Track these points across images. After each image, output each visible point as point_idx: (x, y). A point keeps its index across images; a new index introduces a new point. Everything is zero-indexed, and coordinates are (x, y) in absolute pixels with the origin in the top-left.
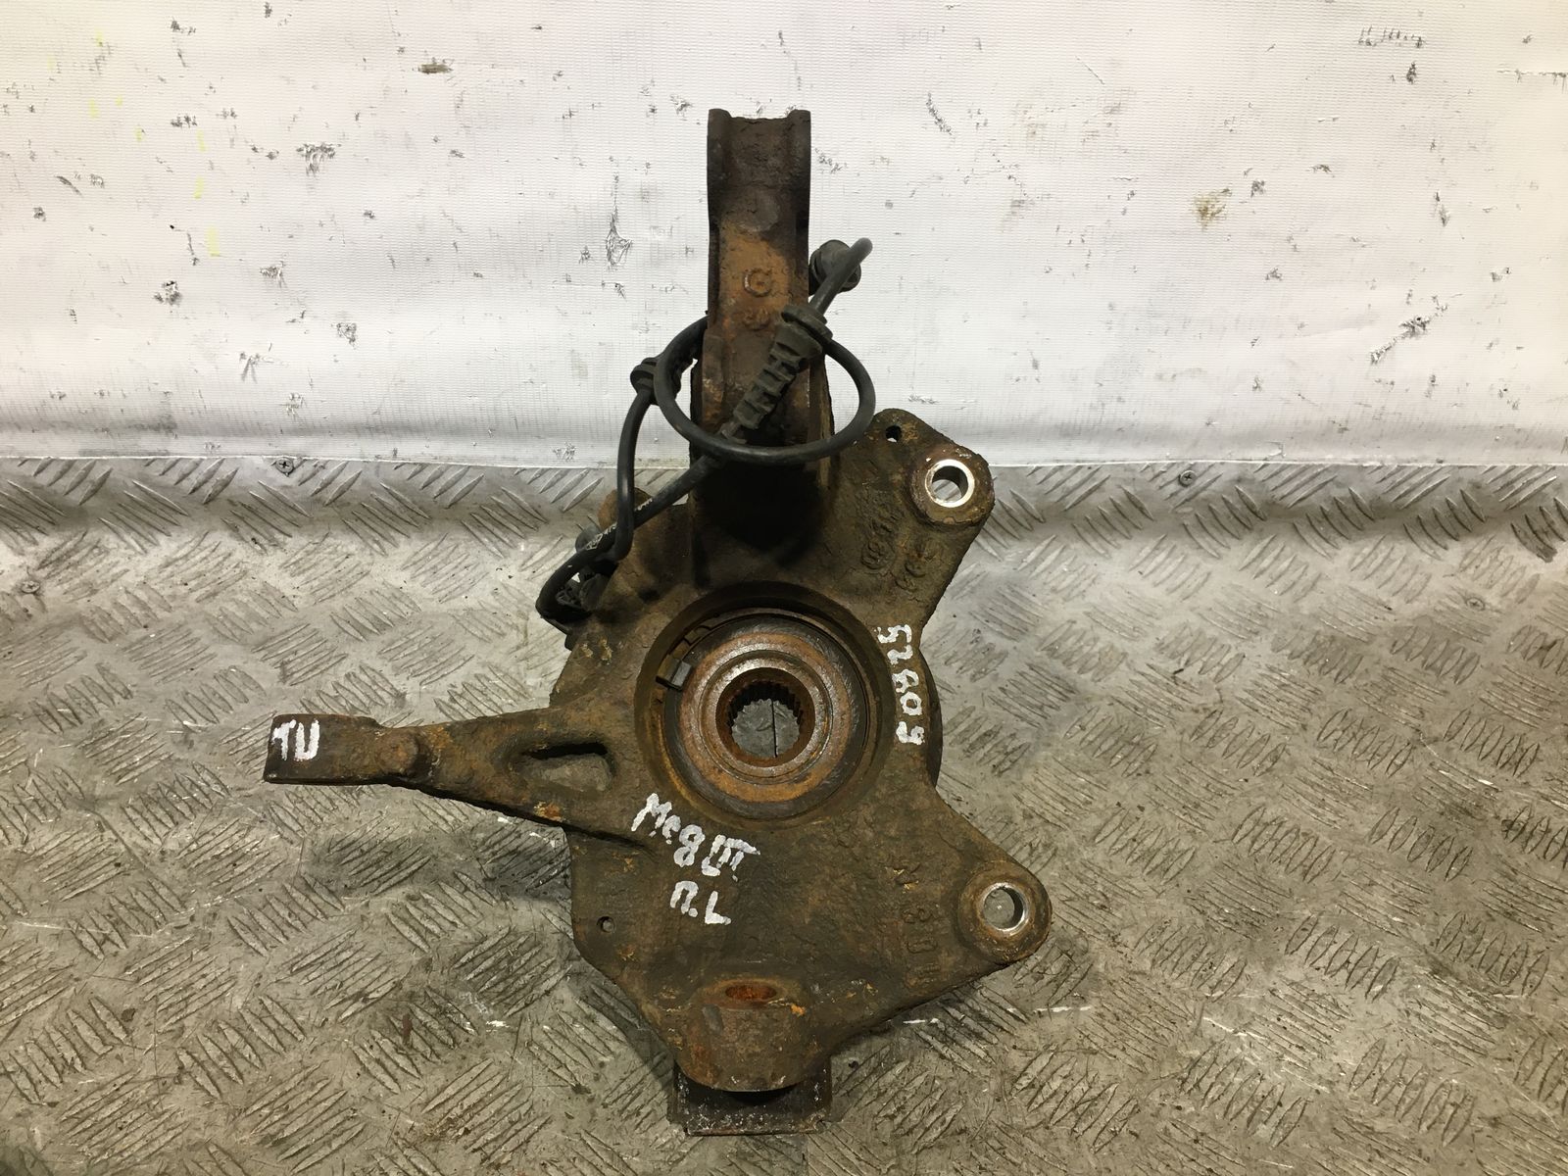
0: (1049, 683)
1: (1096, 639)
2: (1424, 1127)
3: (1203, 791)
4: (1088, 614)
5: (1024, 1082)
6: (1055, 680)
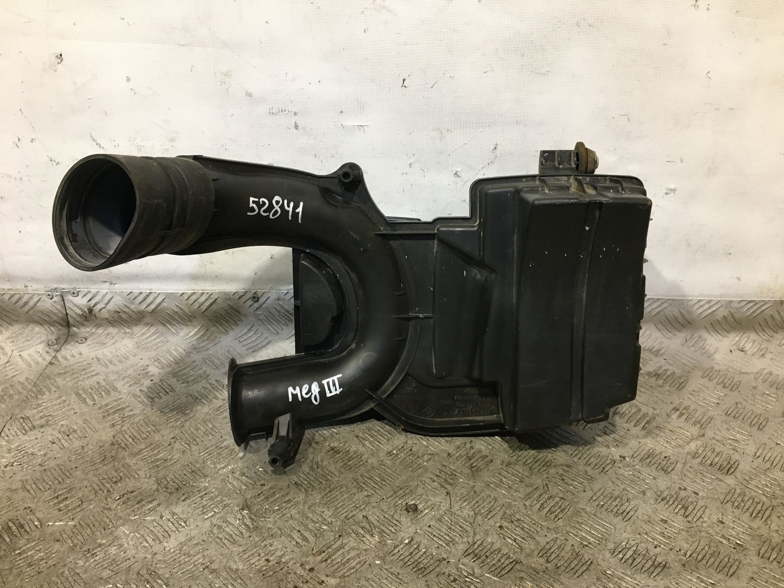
0: (164, 387)
1: (200, 369)
2: (180, 573)
3: (202, 433)
4: (203, 358)
5: (17, 552)
6: (167, 387)
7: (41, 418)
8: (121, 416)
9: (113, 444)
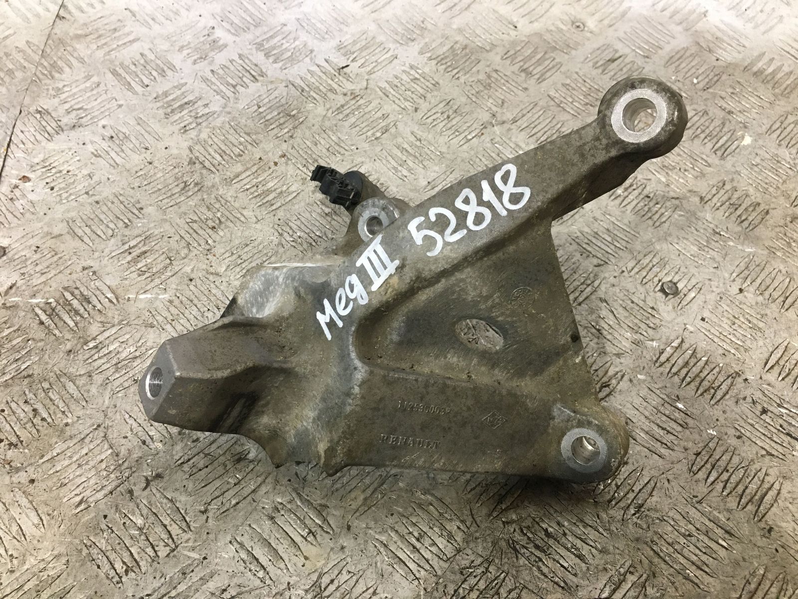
7: (68, 112)
8: (193, 114)
9: (192, 163)
